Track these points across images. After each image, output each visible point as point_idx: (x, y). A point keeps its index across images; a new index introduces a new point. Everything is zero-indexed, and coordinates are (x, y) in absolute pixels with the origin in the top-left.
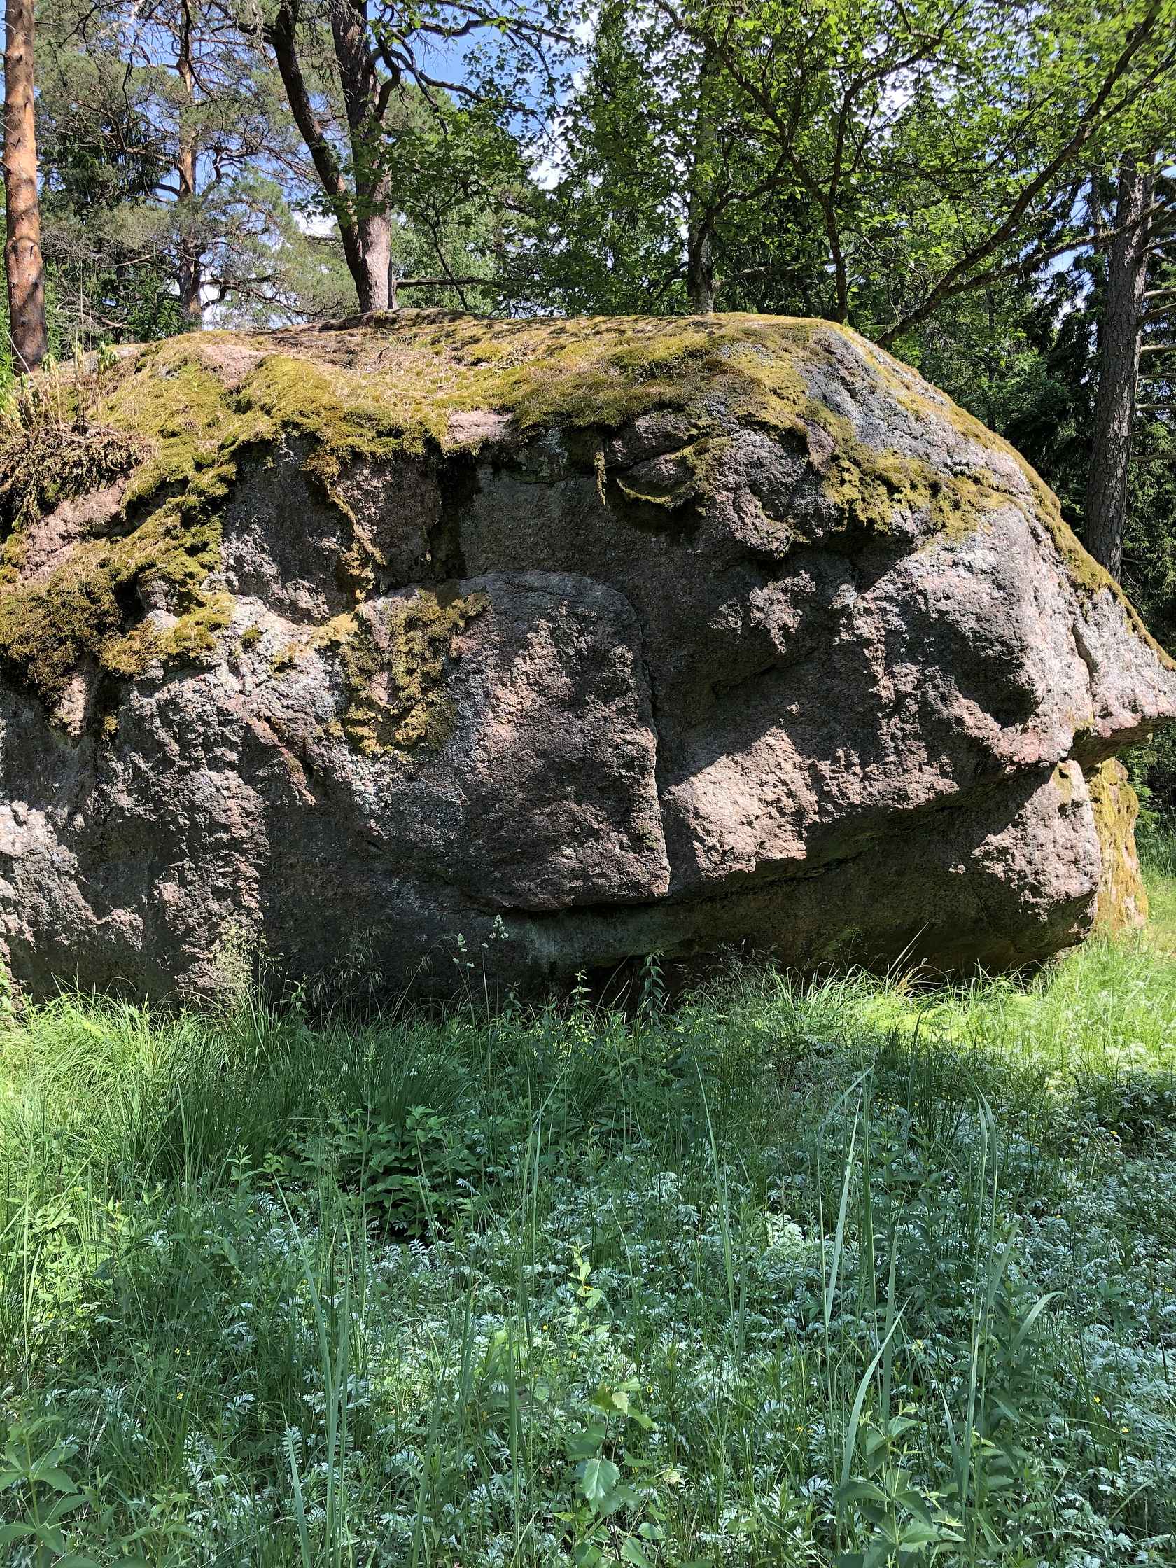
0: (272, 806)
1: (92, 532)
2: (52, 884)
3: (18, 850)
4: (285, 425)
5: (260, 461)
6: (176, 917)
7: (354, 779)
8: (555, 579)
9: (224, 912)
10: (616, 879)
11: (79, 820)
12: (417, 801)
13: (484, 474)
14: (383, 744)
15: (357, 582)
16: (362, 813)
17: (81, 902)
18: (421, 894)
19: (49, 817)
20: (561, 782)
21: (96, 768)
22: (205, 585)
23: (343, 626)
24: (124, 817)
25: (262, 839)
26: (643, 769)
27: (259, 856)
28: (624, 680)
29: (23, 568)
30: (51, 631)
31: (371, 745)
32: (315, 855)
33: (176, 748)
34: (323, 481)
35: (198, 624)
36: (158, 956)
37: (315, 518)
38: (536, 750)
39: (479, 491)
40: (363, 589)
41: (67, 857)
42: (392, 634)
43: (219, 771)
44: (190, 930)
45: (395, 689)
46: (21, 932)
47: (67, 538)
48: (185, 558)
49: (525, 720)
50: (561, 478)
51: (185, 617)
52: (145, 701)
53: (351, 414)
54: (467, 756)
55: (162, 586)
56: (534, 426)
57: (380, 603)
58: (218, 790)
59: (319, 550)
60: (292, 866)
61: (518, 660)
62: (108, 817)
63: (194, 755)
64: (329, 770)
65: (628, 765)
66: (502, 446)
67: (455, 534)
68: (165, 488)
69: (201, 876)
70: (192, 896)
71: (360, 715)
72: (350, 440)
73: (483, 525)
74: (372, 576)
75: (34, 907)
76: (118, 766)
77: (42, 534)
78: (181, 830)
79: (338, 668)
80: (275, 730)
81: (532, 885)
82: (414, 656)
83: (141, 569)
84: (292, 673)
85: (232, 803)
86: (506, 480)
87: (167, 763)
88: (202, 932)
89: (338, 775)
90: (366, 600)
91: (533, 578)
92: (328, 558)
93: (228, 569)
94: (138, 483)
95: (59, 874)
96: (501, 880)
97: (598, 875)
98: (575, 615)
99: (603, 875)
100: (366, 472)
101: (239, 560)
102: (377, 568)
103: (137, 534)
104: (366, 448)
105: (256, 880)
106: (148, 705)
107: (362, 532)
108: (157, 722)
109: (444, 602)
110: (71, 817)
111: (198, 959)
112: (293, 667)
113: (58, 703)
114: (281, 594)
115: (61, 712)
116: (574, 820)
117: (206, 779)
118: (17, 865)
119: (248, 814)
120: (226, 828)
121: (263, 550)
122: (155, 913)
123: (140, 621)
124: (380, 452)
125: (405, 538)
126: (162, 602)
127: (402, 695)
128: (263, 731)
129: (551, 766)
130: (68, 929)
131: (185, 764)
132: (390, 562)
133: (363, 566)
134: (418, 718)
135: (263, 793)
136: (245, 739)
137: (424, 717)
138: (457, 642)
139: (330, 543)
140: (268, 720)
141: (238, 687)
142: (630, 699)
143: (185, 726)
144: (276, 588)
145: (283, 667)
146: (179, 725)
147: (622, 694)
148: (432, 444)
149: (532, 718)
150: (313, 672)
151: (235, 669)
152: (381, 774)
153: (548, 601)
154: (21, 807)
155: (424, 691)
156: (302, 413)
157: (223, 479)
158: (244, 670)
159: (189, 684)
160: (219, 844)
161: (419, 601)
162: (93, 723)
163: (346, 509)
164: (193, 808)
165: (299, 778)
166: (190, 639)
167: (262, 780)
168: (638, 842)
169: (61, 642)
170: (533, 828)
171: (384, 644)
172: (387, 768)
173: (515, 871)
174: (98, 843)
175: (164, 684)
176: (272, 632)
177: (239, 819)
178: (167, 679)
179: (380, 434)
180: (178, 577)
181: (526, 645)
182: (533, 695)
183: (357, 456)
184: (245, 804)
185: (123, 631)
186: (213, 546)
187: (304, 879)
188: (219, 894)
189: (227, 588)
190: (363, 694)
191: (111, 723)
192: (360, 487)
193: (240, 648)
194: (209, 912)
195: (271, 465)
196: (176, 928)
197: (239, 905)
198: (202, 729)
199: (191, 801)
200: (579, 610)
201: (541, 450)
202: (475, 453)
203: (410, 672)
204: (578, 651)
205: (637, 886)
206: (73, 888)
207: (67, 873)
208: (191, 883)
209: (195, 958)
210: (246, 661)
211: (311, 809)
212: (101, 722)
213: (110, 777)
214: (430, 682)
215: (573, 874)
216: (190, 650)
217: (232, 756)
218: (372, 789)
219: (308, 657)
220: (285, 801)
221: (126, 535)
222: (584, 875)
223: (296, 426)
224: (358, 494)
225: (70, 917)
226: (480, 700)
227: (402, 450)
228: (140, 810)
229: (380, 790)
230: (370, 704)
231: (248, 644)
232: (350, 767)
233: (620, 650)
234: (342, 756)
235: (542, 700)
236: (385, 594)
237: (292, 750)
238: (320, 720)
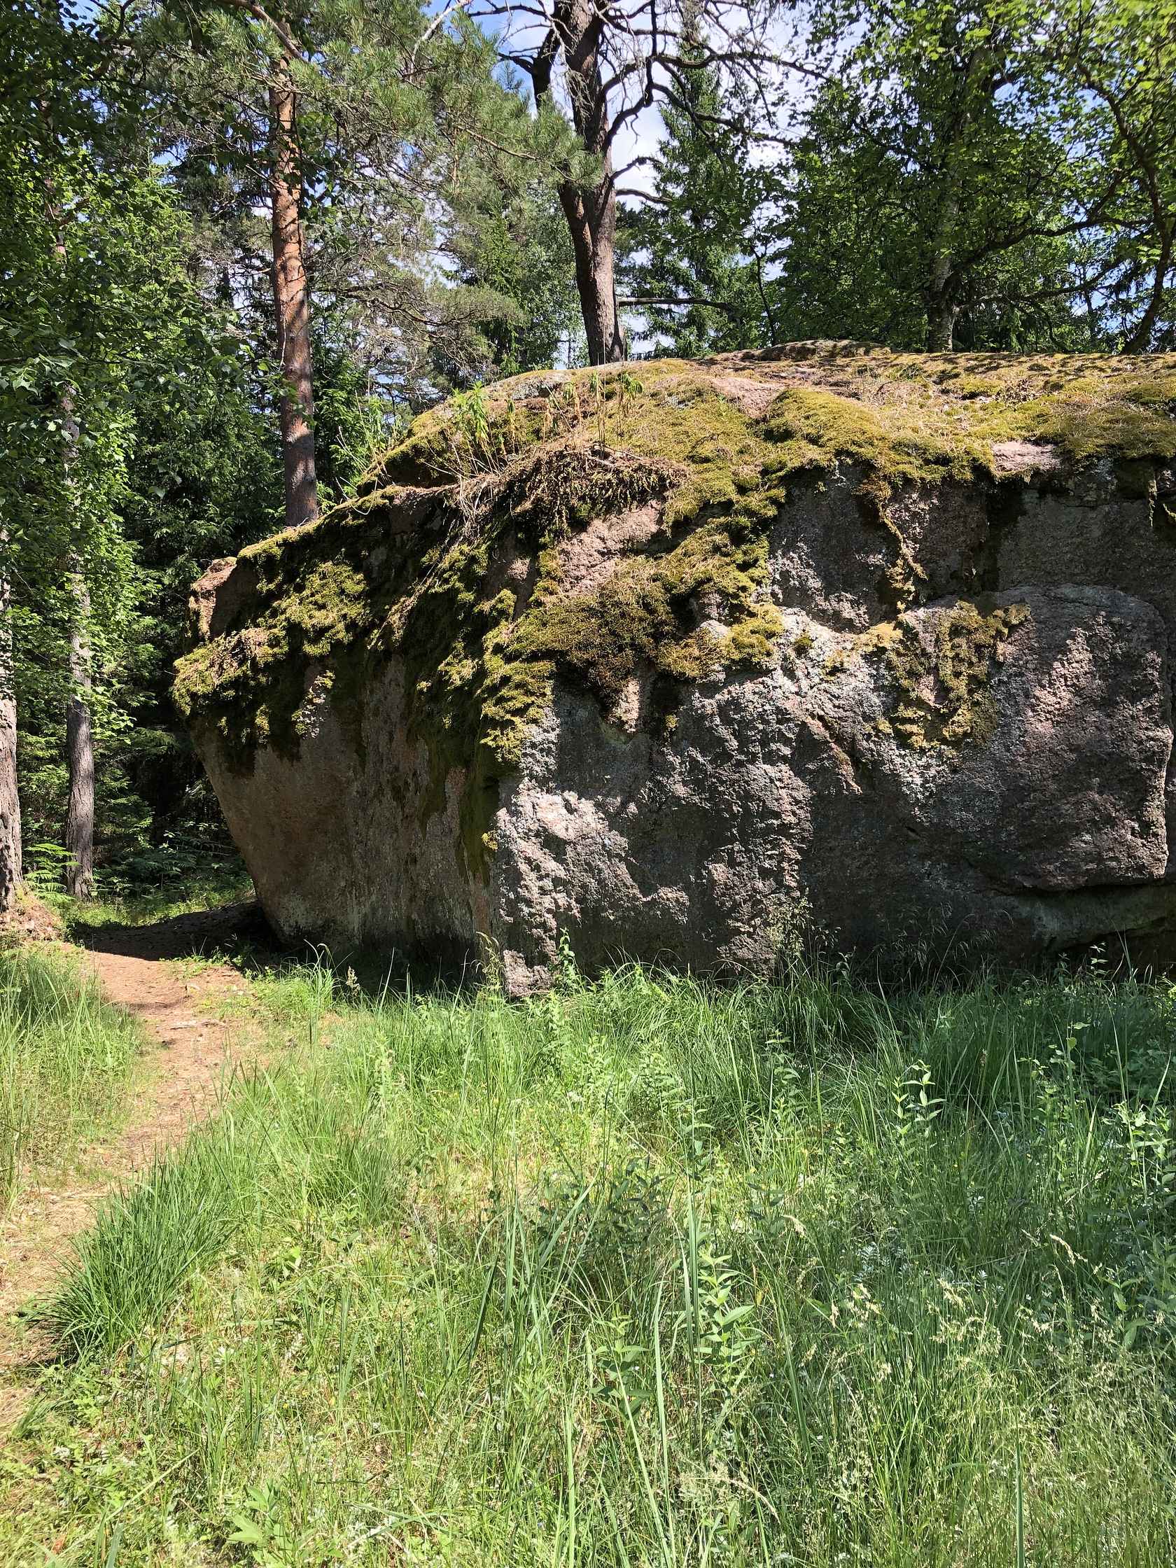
0: (818, 795)
1: (631, 548)
2: (602, 865)
3: (571, 835)
4: (838, 453)
5: (811, 484)
6: (724, 895)
7: (903, 772)
8: (1089, 591)
9: (767, 891)
10: (1125, 863)
11: (632, 808)
12: (959, 790)
13: (1029, 498)
14: (930, 740)
15: (899, 594)
16: (907, 803)
17: (629, 881)
18: (949, 874)
19: (599, 806)
20: (1089, 774)
21: (650, 761)
22: (753, 598)
23: (887, 633)
24: (679, 805)
25: (807, 825)
26: (1161, 762)
27: (803, 840)
28: (1152, 682)
29: (561, 581)
30: (609, 639)
31: (919, 741)
32: (856, 839)
33: (735, 743)
34: (875, 505)
35: (753, 632)
36: (703, 929)
37: (861, 538)
38: (1070, 745)
39: (1024, 513)
40: (904, 600)
41: (618, 841)
42: (937, 640)
43: (773, 764)
44: (736, 905)
45: (943, 691)
46: (569, 908)
47: (606, 554)
48: (737, 573)
49: (1063, 718)
50: (1106, 502)
51: (735, 626)
52: (707, 702)
53: (900, 444)
54: (1008, 750)
55: (716, 598)
56: (1089, 457)
57: (921, 613)
58: (772, 781)
59: (866, 566)
60: (831, 849)
61: (1056, 664)
62: (663, 804)
63: (752, 749)
64: (877, 764)
65: (1148, 760)
66: (1052, 473)
67: (994, 551)
68: (707, 509)
69: (750, 858)
70: (739, 875)
71: (909, 713)
72: (901, 467)
73: (1024, 544)
74: (913, 589)
75: (584, 886)
76: (677, 761)
77: (577, 549)
78: (734, 816)
79: (882, 671)
80: (827, 726)
81: (1051, 868)
82: (962, 660)
83: (701, 583)
84: (842, 676)
85: (783, 792)
86: (1052, 503)
87: (726, 756)
88: (746, 908)
89: (886, 768)
90: (906, 609)
91: (1068, 591)
92: (872, 573)
93: (773, 583)
94: (681, 504)
95: (610, 856)
96: (1025, 863)
97: (1111, 859)
98: (1112, 624)
99: (1116, 859)
100: (915, 496)
101: (785, 575)
102: (918, 581)
103: (679, 551)
104: (915, 474)
105: (797, 862)
106: (710, 705)
107: (907, 550)
108: (718, 720)
109: (985, 611)
110: (624, 805)
111: (740, 933)
112: (843, 671)
113: (616, 704)
114: (824, 605)
115: (619, 712)
116: (1095, 808)
117: (761, 771)
118: (569, 849)
119: (797, 802)
120: (777, 815)
121: (809, 566)
122: (703, 892)
123: (693, 630)
124: (929, 477)
125: (944, 555)
126: (714, 613)
127: (952, 695)
128: (816, 727)
129: (1080, 760)
130: (615, 906)
131: (743, 757)
132: (930, 576)
133: (906, 580)
134: (964, 716)
135: (811, 785)
136: (799, 735)
137: (969, 716)
138: (1001, 647)
139: (876, 559)
140: (821, 718)
141: (794, 689)
142: (1155, 700)
143: (746, 724)
144: (819, 600)
145: (835, 671)
146: (739, 723)
147: (1149, 695)
148: (981, 471)
149: (1068, 717)
150: (860, 676)
151: (790, 673)
152: (928, 767)
153: (1085, 612)
154: (572, 796)
155: (970, 692)
156: (854, 443)
157: (774, 501)
158: (799, 673)
159: (749, 686)
160: (769, 828)
161: (964, 612)
162: (652, 723)
163: (894, 529)
164: (747, 797)
165: (847, 770)
166: (752, 646)
167: (811, 772)
168: (1146, 829)
169: (621, 649)
170: (1060, 816)
171: (930, 650)
172: (933, 762)
173: (1037, 855)
174: (649, 828)
175: (725, 686)
176: (821, 640)
177: (789, 807)
178: (727, 683)
179: (927, 462)
180: (731, 591)
181: (1065, 650)
182: (1069, 696)
183: (908, 481)
184: (795, 794)
185: (678, 640)
186: (761, 562)
187: (842, 862)
188: (765, 874)
189: (772, 600)
190: (913, 695)
191: (672, 722)
192: (907, 509)
193: (793, 655)
194: (754, 890)
195: (823, 489)
196: (723, 904)
197: (780, 884)
198: (761, 727)
199: (745, 791)
200: (1115, 619)
201: (1091, 478)
202: (1027, 480)
203: (957, 675)
204: (1113, 656)
205: (1141, 868)
206: (623, 869)
207: (618, 855)
208: (740, 864)
209: (737, 932)
210: (800, 665)
211: (857, 798)
212: (662, 722)
213: (668, 770)
214: (976, 683)
215: (1089, 858)
216: (752, 656)
217: (786, 751)
218: (918, 780)
219: (854, 661)
220: (833, 791)
221: (669, 551)
222: (1099, 859)
223: (849, 454)
224: (906, 516)
225: (618, 895)
226: (1021, 699)
227: (951, 476)
228: (696, 799)
229: (926, 781)
230: (920, 703)
231: (801, 650)
232: (898, 761)
233: (1151, 656)
234: (891, 751)
235: (1077, 700)
236: (925, 605)
237: (840, 745)
238: (867, 718)
